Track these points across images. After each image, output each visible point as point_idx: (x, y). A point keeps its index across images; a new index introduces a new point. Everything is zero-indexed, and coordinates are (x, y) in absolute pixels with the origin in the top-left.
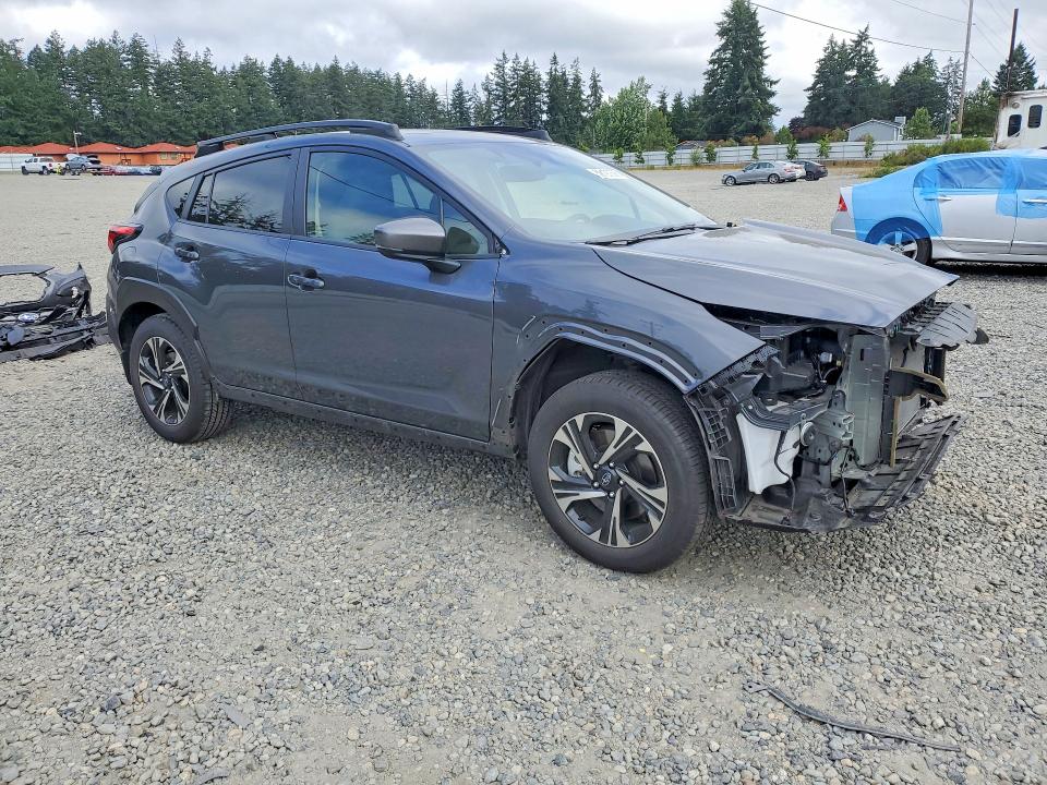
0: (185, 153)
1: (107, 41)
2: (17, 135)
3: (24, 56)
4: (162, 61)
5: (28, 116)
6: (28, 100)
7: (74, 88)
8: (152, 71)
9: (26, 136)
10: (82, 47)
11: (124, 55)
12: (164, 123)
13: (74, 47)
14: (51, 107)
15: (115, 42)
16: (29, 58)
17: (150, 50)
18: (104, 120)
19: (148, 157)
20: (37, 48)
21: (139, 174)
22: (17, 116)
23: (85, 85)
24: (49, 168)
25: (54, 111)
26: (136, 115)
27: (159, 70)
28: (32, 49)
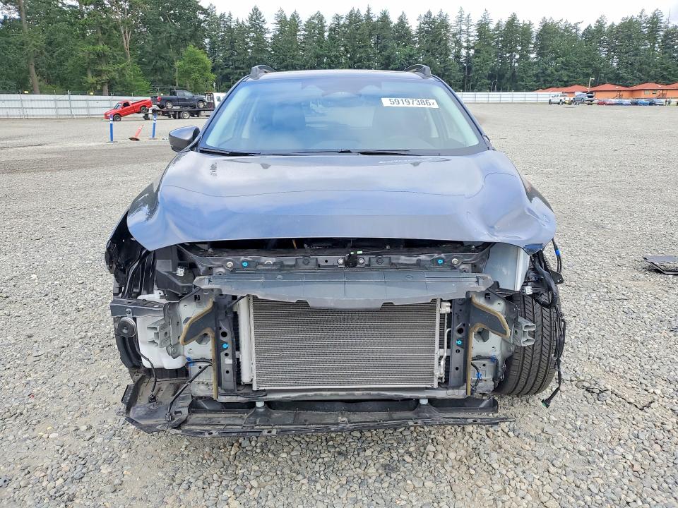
0: (663, 90)
1: (635, 16)
2: (563, 81)
3: (581, 33)
4: (670, 26)
5: (572, 69)
6: (574, 59)
7: (605, 50)
8: (661, 33)
9: (567, 81)
10: (617, 23)
11: (644, 25)
12: (659, 69)
13: (613, 23)
14: (586, 63)
15: (640, 17)
16: (583, 34)
17: (664, 19)
18: (618, 69)
19: (636, 93)
20: (590, 26)
21: (622, 104)
22: (566, 69)
23: (612, 47)
24: (563, 100)
25: (588, 65)
26: (641, 64)
27: (666, 32)
28: (586, 27)
